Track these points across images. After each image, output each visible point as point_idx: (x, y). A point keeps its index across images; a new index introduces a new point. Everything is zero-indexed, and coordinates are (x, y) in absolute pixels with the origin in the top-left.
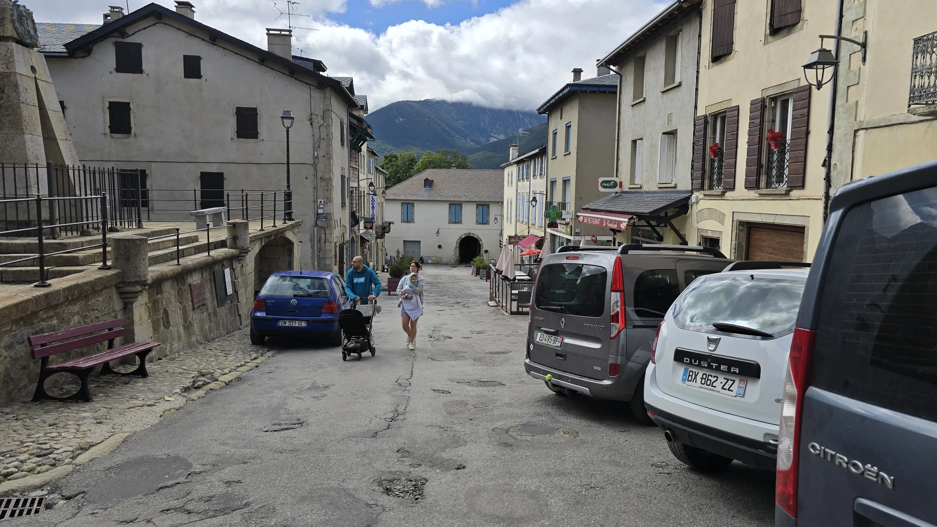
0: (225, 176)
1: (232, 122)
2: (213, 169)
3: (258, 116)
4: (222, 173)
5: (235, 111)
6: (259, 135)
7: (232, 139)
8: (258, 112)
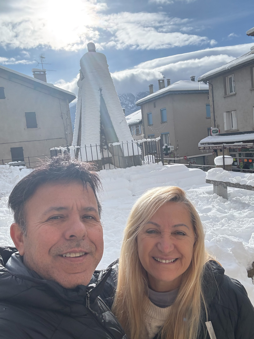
0: (23, 149)
1: (24, 120)
2: (17, 145)
3: (36, 116)
4: (22, 148)
5: (24, 114)
6: (38, 126)
7: (25, 129)
8: (36, 114)
